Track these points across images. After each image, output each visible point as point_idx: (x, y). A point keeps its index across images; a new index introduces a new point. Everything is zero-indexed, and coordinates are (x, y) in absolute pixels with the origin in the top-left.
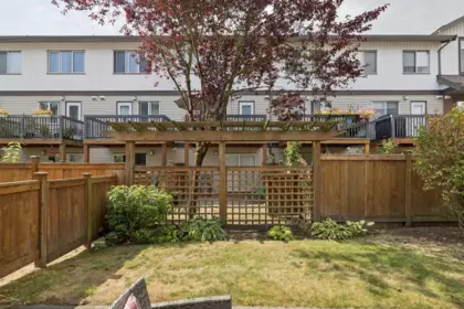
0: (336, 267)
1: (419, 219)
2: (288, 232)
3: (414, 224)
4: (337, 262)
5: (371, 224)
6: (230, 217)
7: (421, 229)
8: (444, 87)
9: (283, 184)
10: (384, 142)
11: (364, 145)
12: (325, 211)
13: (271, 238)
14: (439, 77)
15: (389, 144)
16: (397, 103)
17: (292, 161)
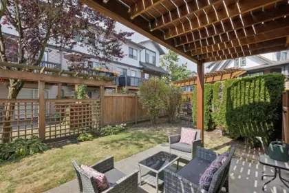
0: (122, 144)
1: (139, 120)
2: (90, 136)
3: (138, 123)
4: (121, 142)
5: (125, 125)
6: (47, 134)
7: (140, 124)
8: (141, 67)
9: (80, 109)
10: (123, 88)
11: (115, 88)
12: (106, 122)
13: (81, 141)
14: (140, 62)
15: (125, 89)
16: (126, 70)
17: (82, 95)
